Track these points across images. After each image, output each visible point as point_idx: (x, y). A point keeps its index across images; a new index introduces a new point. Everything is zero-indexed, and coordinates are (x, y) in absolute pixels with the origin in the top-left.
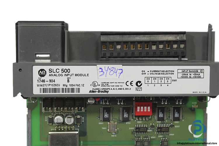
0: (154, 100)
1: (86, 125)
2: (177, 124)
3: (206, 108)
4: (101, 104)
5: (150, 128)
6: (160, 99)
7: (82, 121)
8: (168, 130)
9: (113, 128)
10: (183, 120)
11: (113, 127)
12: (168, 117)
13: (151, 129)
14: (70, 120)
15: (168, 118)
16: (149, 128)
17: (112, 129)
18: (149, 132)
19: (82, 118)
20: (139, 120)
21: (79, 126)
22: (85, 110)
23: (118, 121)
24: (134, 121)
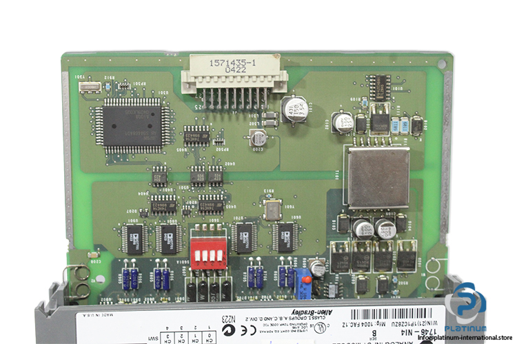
0: (184, 267)
1: (328, 213)
2: (133, 216)
3: (70, 250)
4: (296, 258)
5: (191, 207)
6: (171, 270)
7: (336, 222)
8: (152, 204)
9: (271, 209)
10: (119, 224)
11: (271, 211)
12: (152, 232)
13: (189, 205)
14: (365, 232)
15: (153, 229)
16: (193, 207)
17: (273, 206)
18: (193, 198)
19: (336, 227)
20: (216, 224)
21: (343, 211)
22: (329, 245)
23: (261, 221)
24: (225, 223)
